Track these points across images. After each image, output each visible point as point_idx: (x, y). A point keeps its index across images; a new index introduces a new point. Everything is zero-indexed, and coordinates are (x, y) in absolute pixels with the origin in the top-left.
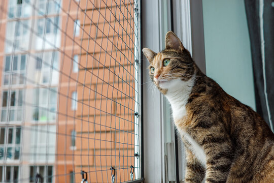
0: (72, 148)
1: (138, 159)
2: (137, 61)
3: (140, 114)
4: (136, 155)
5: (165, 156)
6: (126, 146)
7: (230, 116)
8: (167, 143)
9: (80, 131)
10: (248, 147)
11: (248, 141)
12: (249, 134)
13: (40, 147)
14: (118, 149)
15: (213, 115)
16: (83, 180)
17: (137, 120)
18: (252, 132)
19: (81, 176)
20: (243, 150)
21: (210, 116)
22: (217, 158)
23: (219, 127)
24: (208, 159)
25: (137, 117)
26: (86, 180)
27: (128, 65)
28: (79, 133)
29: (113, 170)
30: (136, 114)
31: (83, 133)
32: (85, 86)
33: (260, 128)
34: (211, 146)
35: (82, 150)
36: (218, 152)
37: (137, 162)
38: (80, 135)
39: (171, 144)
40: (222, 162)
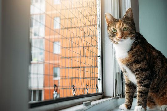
2: (99, 26)
3: (101, 56)
4: (99, 79)
5: (115, 80)
7: (150, 55)
8: (116, 73)
10: (159, 73)
11: (159, 70)
12: (160, 66)
13: (34, 78)
15: (142, 56)
16: (73, 90)
17: (99, 60)
18: (161, 65)
19: (72, 88)
20: (157, 75)
21: (140, 57)
22: (144, 80)
23: (144, 62)
24: (138, 80)
26: (75, 90)
27: (91, 25)
29: (87, 87)
30: (99, 57)
32: (67, 38)
33: (165, 64)
34: (140, 73)
36: (144, 77)
37: (100, 83)
39: (119, 73)
40: (146, 82)
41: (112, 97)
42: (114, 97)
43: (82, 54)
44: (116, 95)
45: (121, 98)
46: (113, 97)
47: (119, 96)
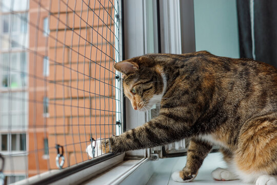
0: (44, 115)
1: (120, 128)
2: (118, 16)
4: (118, 123)
6: (103, 113)
9: (53, 96)
14: (94, 116)
16: (59, 155)
17: (118, 84)
19: (56, 151)
25: (118, 81)
26: (62, 155)
28: (51, 99)
30: (117, 77)
31: (56, 99)
35: (56, 117)
37: (119, 131)
38: (53, 102)
39: (156, 110)
41: (143, 157)
42: (147, 157)
43: (87, 73)
44: (150, 153)
45: (160, 157)
46: (145, 156)
47: (156, 155)
